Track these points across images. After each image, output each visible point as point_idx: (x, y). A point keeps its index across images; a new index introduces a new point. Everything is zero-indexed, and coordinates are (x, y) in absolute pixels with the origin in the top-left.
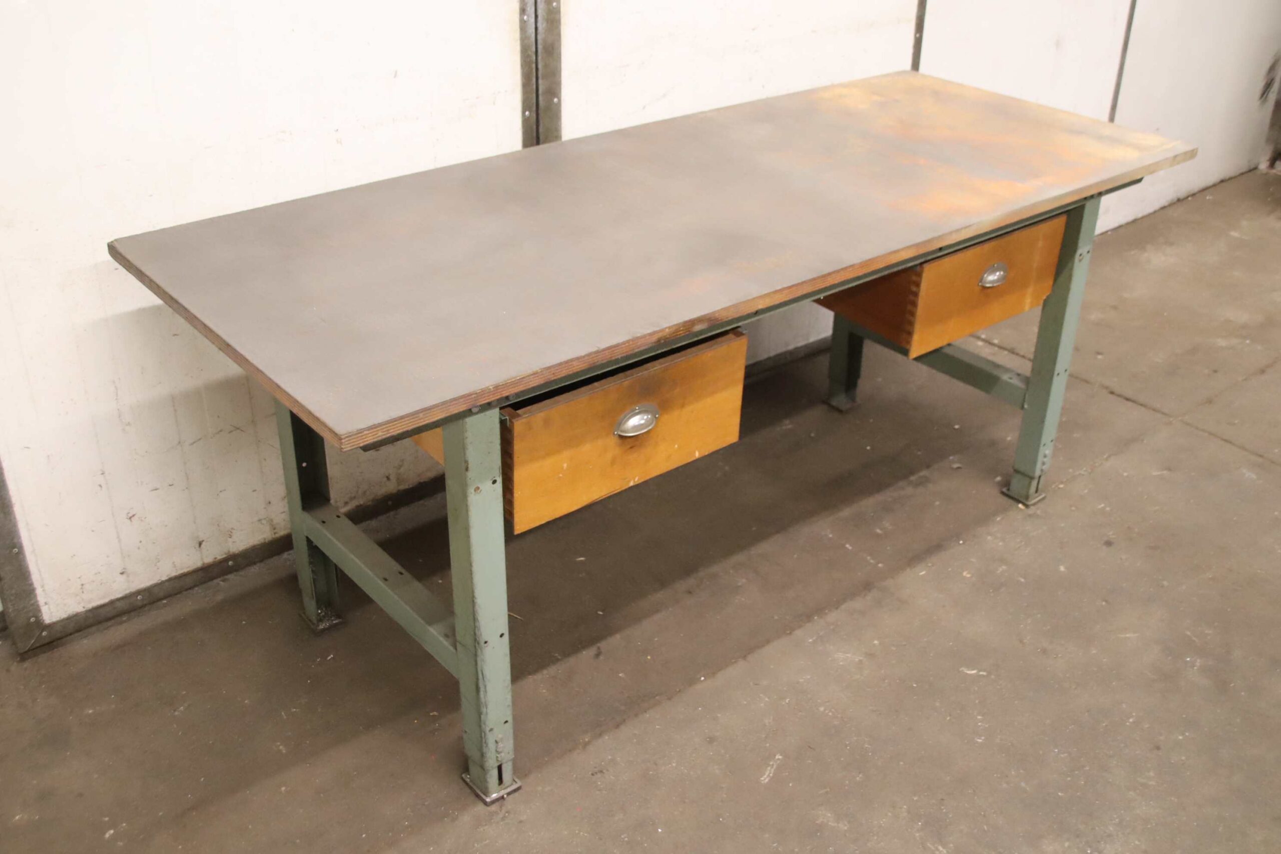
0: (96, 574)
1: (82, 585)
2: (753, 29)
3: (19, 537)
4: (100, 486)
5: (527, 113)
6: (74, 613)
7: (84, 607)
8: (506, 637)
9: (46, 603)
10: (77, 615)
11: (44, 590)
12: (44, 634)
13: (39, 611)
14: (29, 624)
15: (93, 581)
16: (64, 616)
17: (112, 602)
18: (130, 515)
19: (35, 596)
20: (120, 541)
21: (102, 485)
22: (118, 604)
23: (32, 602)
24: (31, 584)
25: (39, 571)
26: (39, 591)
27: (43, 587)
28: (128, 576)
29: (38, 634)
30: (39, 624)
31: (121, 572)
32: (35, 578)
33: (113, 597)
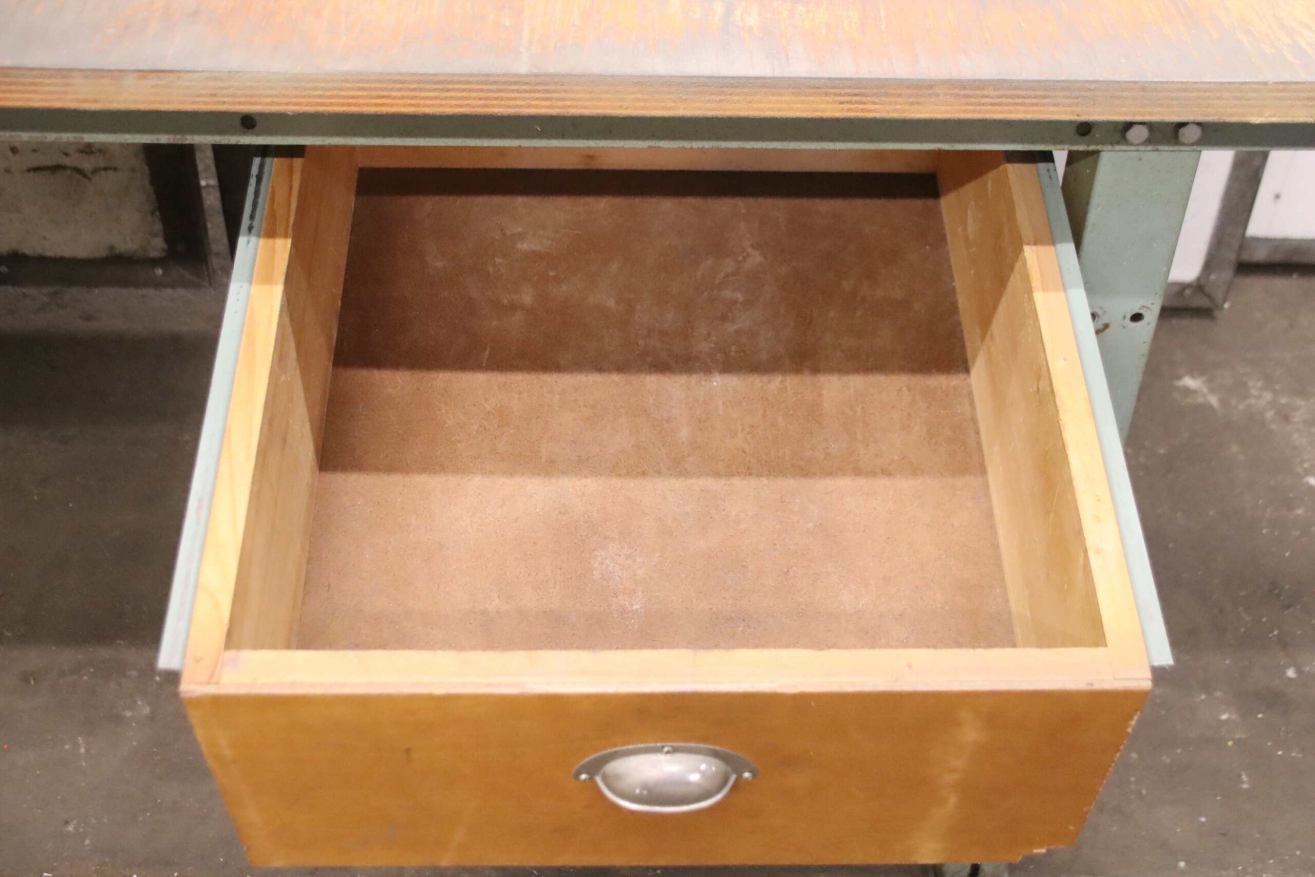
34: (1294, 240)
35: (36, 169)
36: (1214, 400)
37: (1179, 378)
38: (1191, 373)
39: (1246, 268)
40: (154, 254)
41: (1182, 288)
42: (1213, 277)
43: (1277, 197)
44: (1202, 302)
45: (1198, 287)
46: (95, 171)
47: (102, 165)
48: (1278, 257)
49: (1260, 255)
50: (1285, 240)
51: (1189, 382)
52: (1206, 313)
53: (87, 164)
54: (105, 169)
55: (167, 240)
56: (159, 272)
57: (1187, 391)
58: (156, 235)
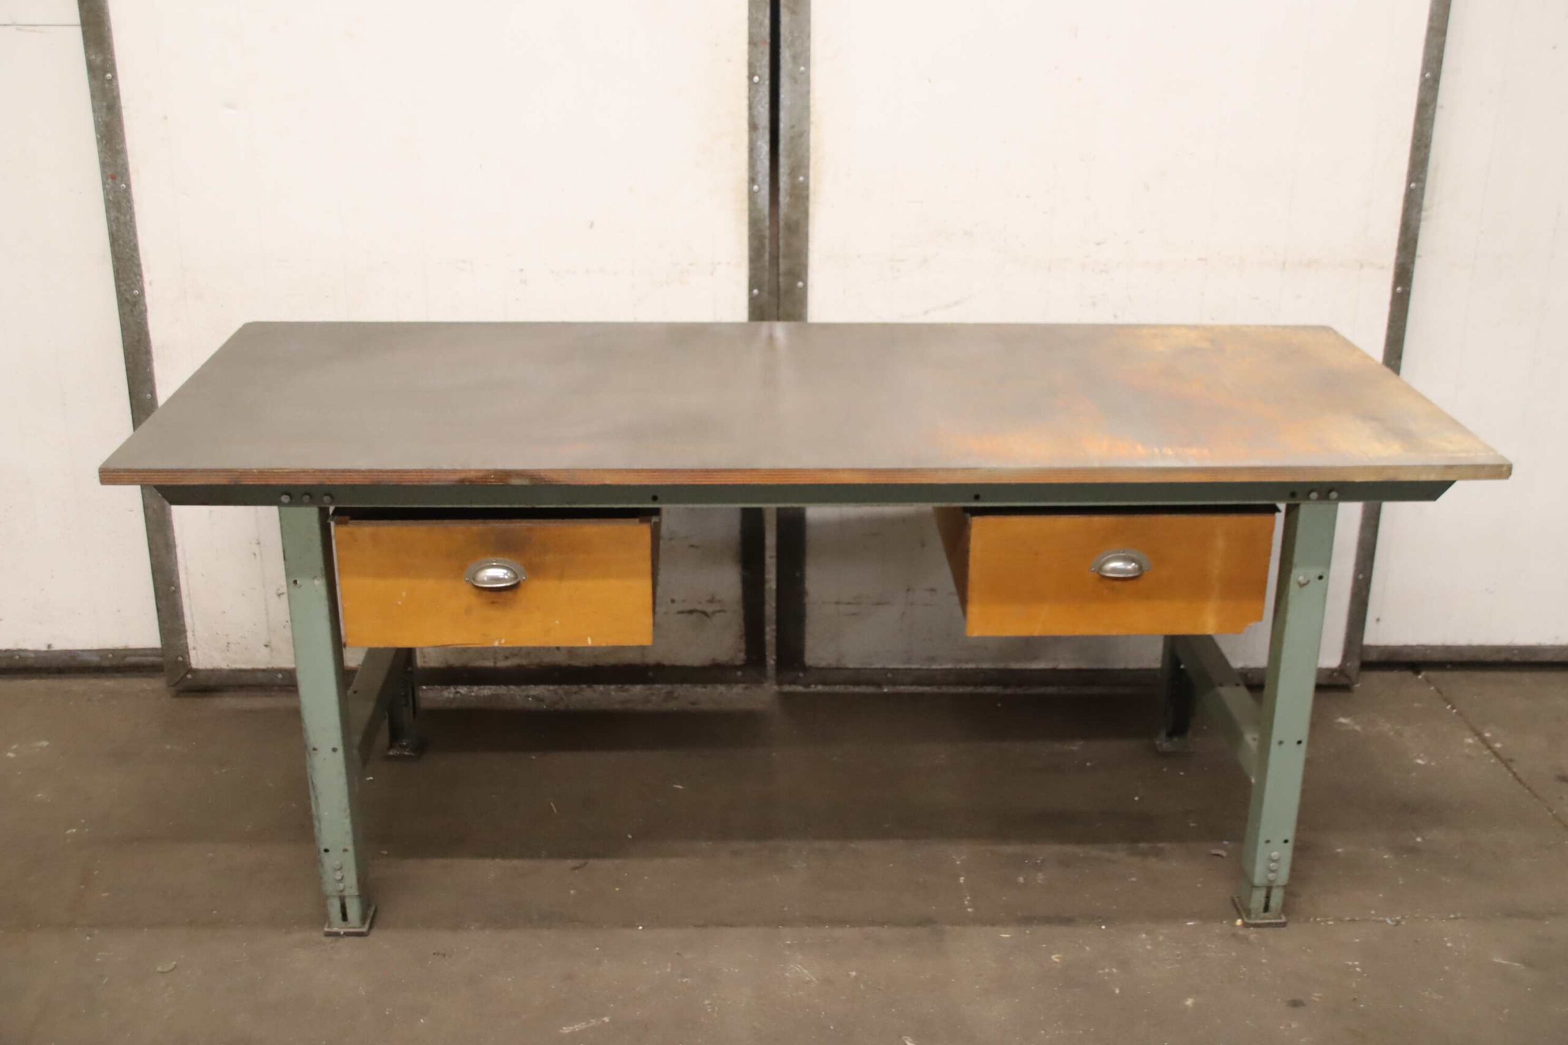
0: (242, 637)
1: (228, 643)
2: (1098, 244)
3: (178, 578)
4: (255, 554)
5: (756, 291)
6: (219, 668)
7: (228, 665)
8: (340, 753)
9: (194, 648)
10: (220, 671)
11: (193, 635)
12: (189, 676)
13: (188, 653)
14: (177, 662)
15: (239, 644)
16: (209, 667)
17: (254, 671)
18: (280, 592)
19: (186, 637)
20: (267, 614)
21: (256, 554)
22: (260, 675)
23: (182, 642)
24: (184, 625)
25: (192, 615)
26: (189, 634)
27: (193, 631)
28: (272, 650)
29: (182, 675)
30: (185, 666)
31: (266, 644)
32: (188, 620)
33: (256, 666)
34: (1392, 647)
35: (682, 612)
36: (1358, 728)
37: (1338, 718)
38: (1344, 716)
39: (1368, 666)
40: (738, 662)
41: (1332, 671)
42: (1348, 664)
43: (1378, 620)
44: (1343, 681)
45: (1341, 670)
46: (714, 612)
47: (718, 609)
48: (1383, 658)
49: (1373, 657)
50: (1386, 647)
51: (1342, 720)
52: (1346, 688)
53: (709, 609)
54: (720, 611)
55: (746, 654)
56: (739, 673)
57: (1341, 724)
58: (740, 651)
